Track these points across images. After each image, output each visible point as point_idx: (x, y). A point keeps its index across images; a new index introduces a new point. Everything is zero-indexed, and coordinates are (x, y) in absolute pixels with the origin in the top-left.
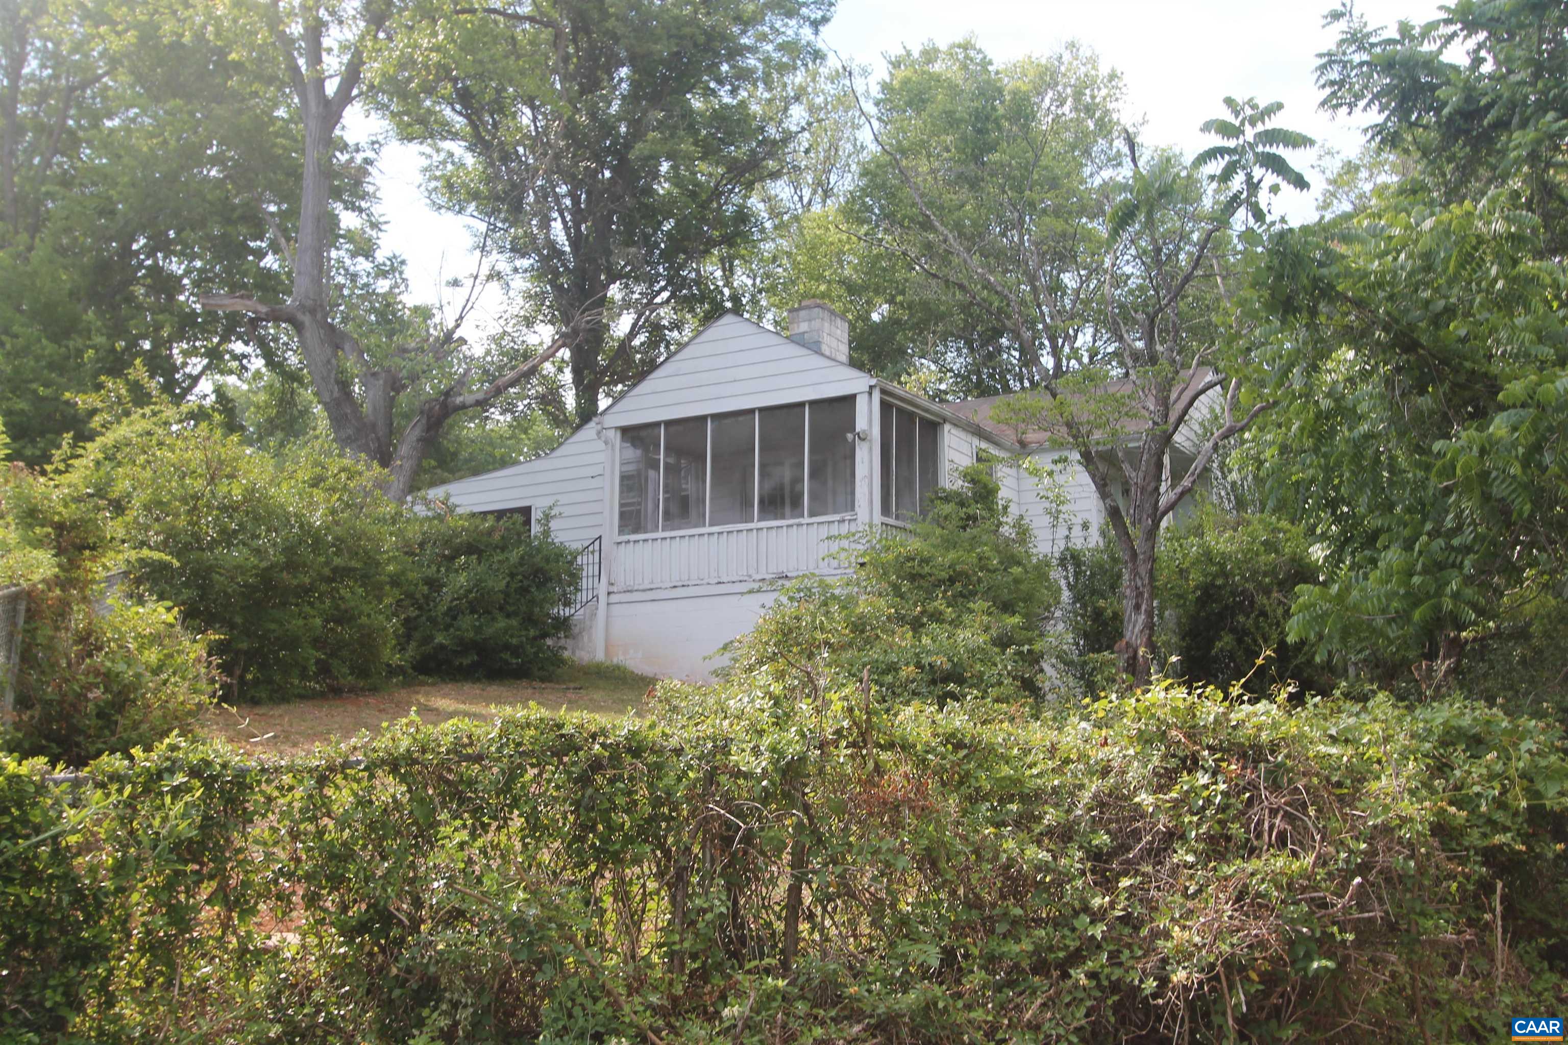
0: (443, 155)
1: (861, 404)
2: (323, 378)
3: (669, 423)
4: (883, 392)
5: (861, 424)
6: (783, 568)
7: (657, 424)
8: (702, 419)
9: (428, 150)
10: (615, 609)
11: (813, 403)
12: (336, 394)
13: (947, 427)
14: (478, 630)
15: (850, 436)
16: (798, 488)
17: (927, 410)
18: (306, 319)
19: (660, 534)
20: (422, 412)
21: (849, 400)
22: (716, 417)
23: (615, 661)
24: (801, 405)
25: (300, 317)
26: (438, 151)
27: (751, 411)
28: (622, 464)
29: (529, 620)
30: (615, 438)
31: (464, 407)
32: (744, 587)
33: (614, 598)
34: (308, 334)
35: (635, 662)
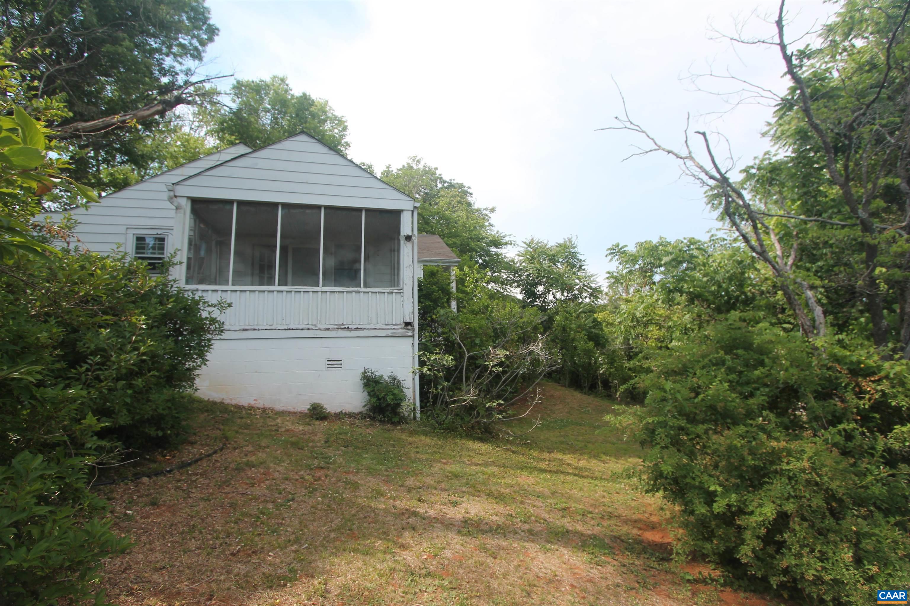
1: (405, 218)
3: (240, 203)
5: (404, 230)
6: (344, 322)
7: (230, 202)
8: (275, 205)
11: (368, 210)
15: (398, 236)
16: (356, 265)
19: (231, 287)
21: (397, 214)
22: (285, 205)
24: (358, 210)
27: (319, 207)
30: (187, 206)
32: (305, 333)
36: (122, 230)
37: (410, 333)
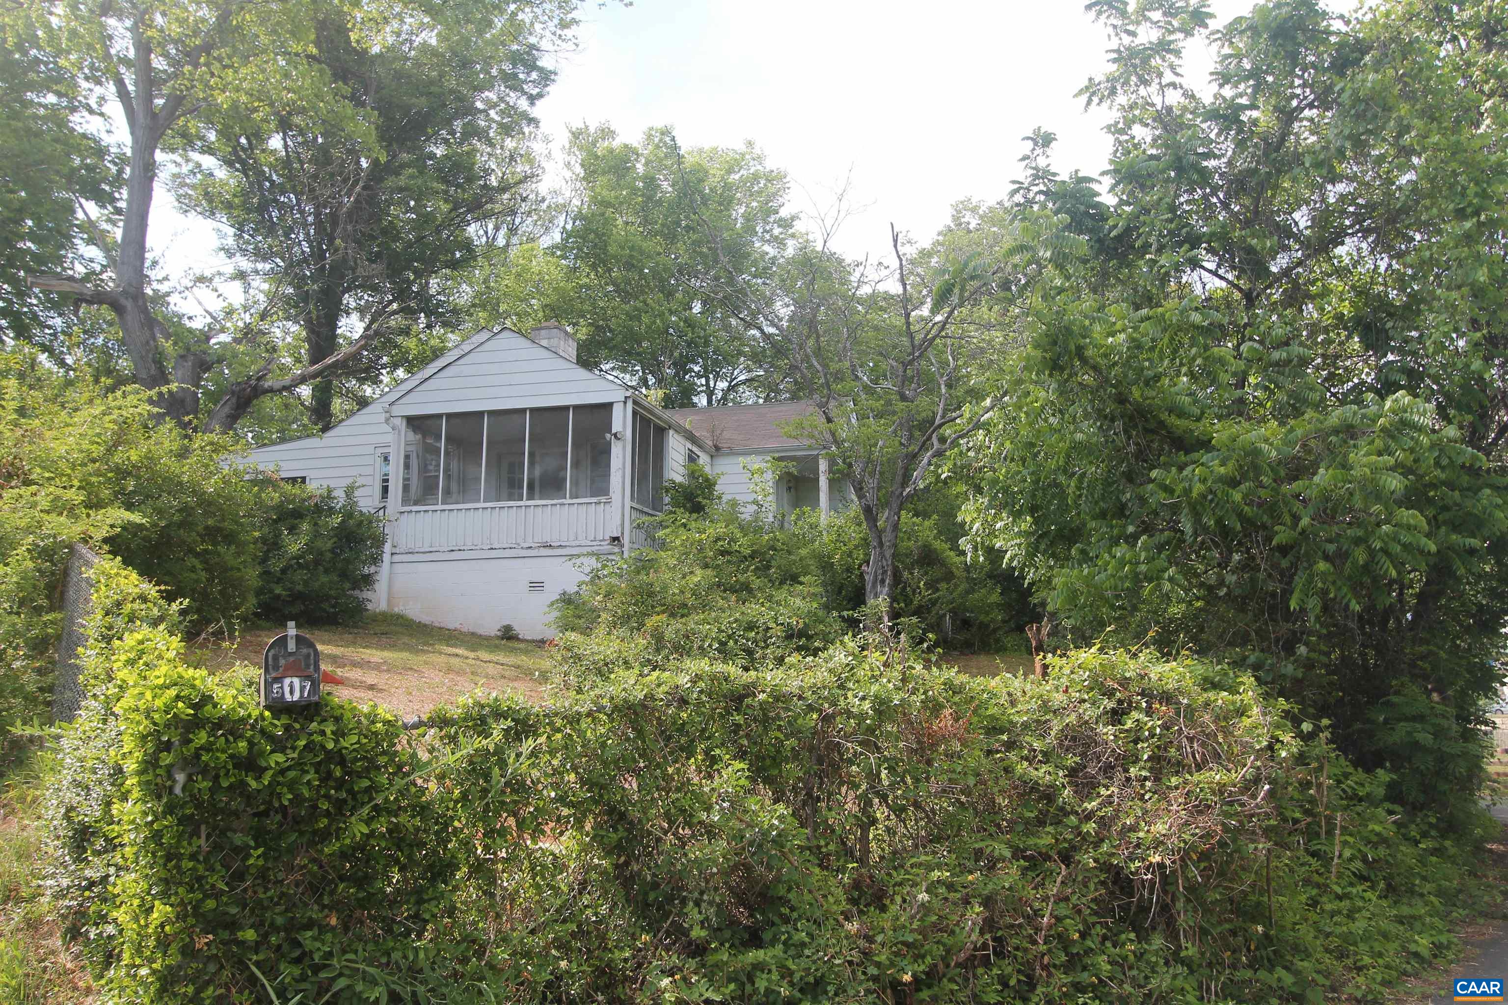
0: (191, 166)
1: (617, 411)
2: (142, 357)
3: (449, 416)
4: (635, 402)
5: (616, 427)
6: (547, 538)
7: (439, 416)
8: (481, 414)
9: (179, 159)
10: (398, 568)
11: (576, 408)
12: (153, 372)
13: (671, 432)
14: (306, 583)
15: (608, 436)
16: (562, 474)
17: (659, 418)
18: (128, 304)
19: (440, 507)
20: (233, 393)
21: (607, 407)
22: (491, 413)
23: (396, 610)
24: (566, 408)
25: (123, 301)
26: (188, 160)
27: (523, 411)
28: (406, 445)
29: (344, 575)
30: (401, 424)
31: (271, 390)
32: (512, 553)
33: (396, 558)
34: (129, 318)
35: (414, 611)
36: (371, 450)
37: (616, 550)
